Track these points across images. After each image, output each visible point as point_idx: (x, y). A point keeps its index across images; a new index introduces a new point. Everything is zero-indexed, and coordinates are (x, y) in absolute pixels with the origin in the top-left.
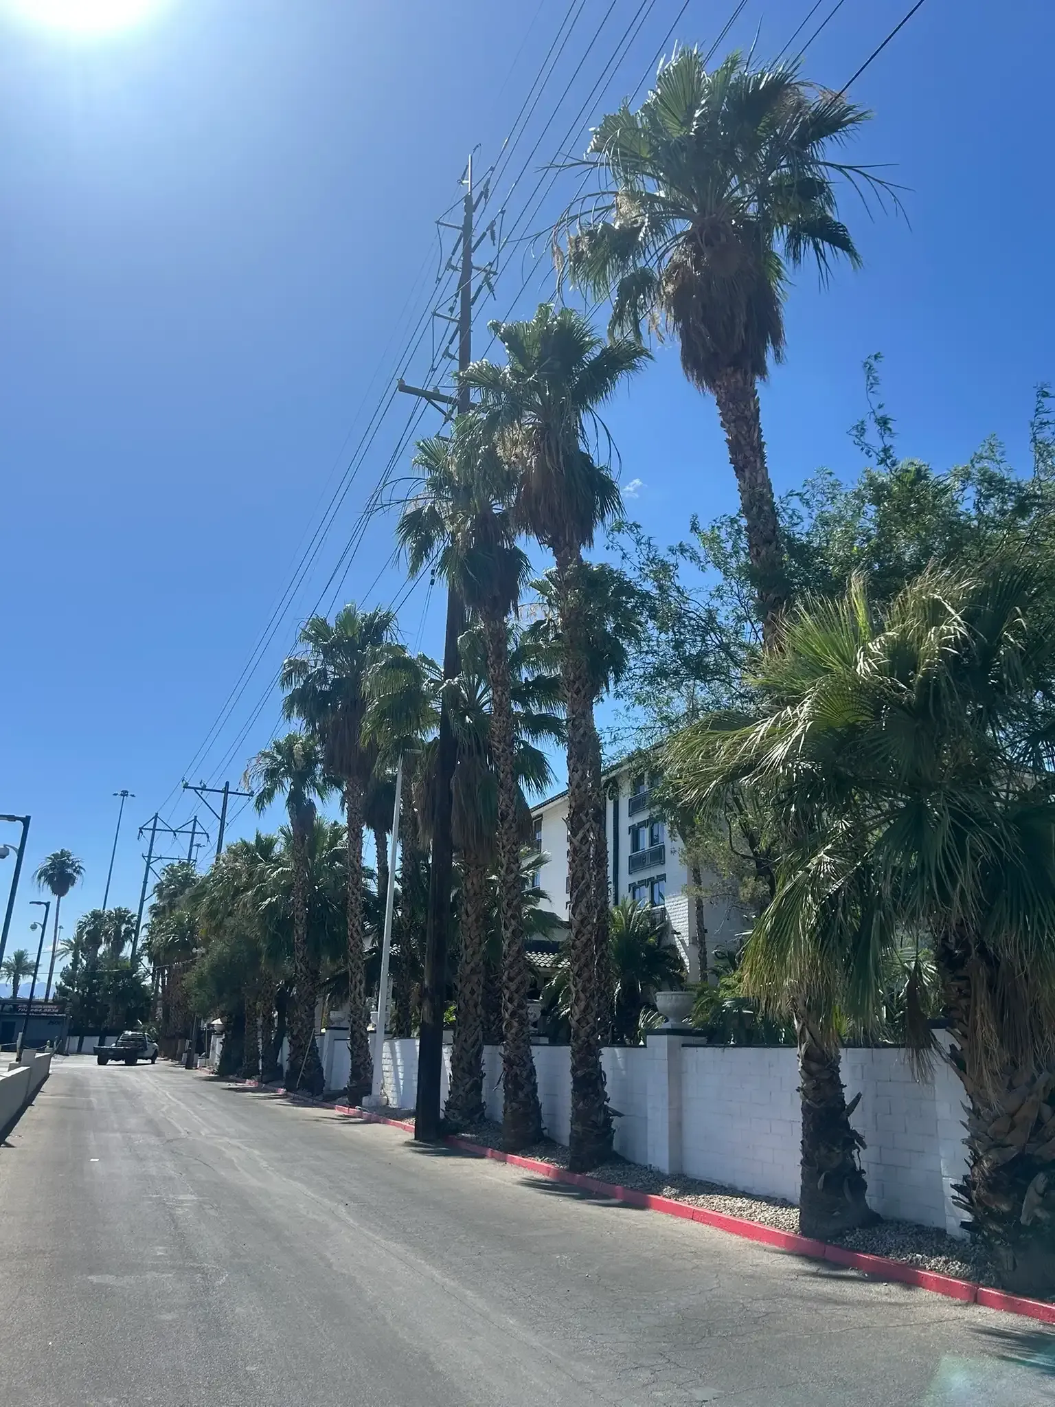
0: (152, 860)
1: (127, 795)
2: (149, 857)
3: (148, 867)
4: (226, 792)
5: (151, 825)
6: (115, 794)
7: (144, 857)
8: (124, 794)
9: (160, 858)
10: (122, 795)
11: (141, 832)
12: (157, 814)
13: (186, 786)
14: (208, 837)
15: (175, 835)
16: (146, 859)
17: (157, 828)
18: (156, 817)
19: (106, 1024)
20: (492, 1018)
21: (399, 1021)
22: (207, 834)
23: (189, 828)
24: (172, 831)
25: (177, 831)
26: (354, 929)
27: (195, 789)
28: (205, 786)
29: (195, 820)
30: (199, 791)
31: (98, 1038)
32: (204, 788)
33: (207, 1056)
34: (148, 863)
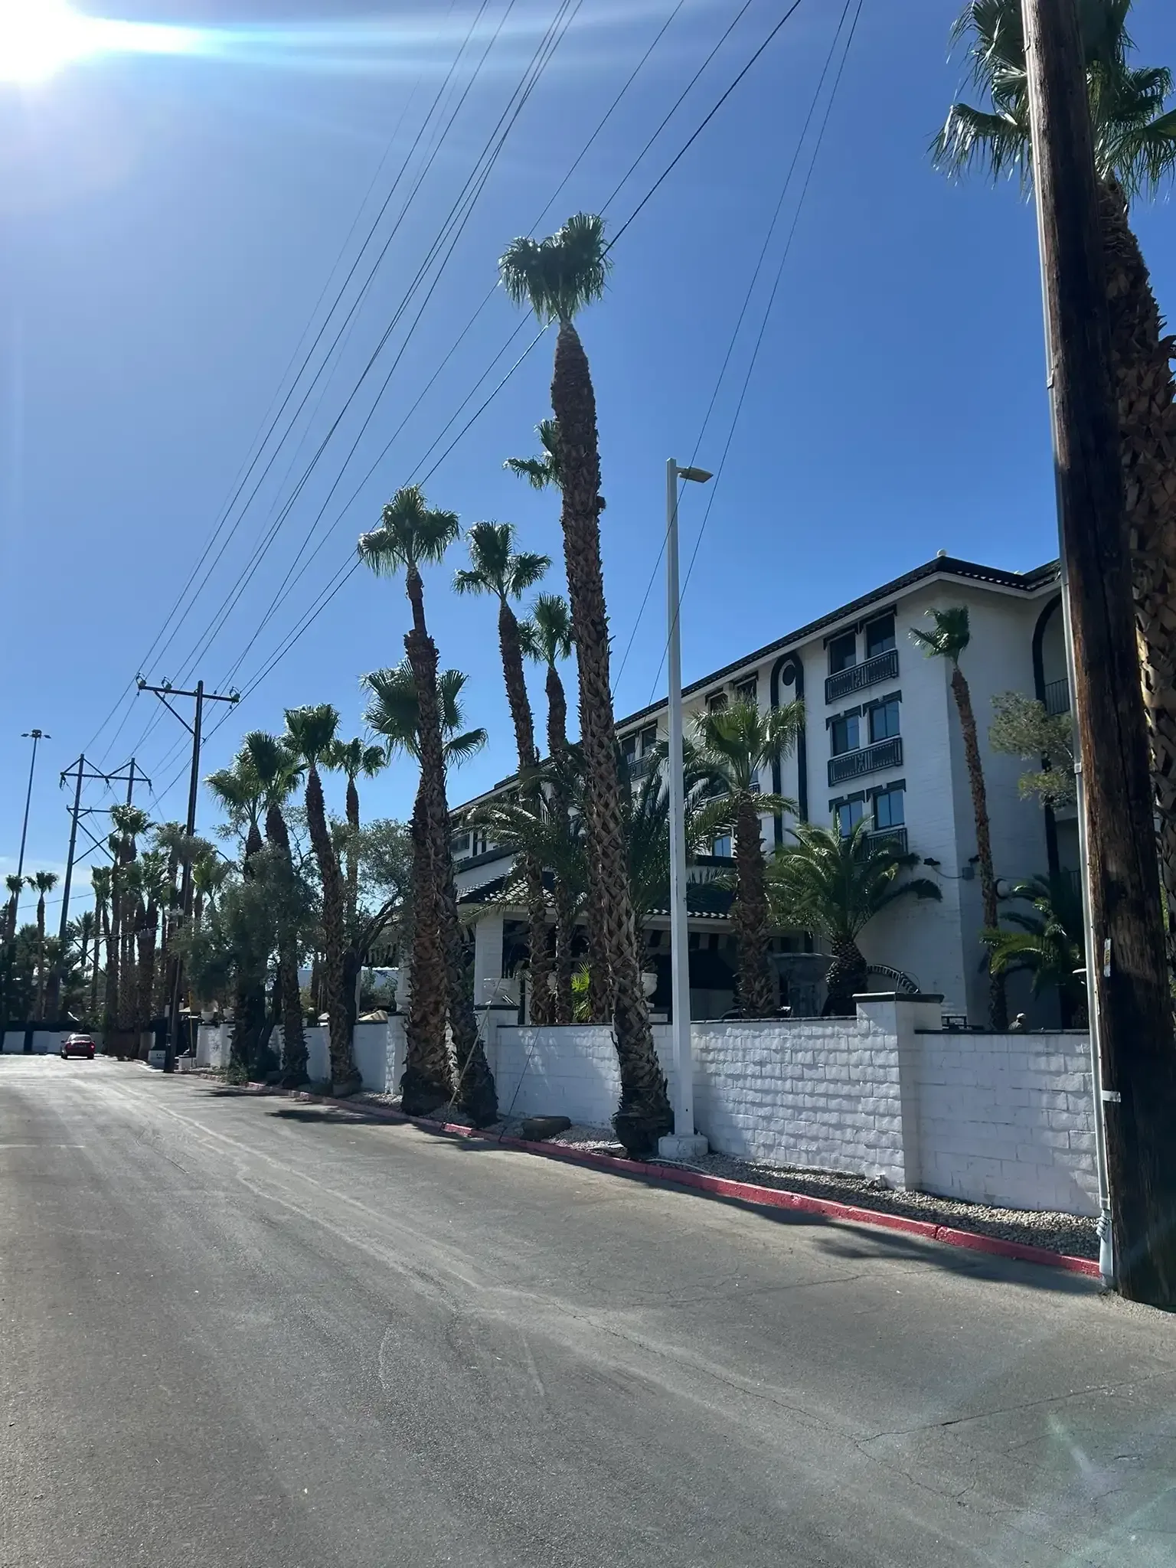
0: (80, 813)
1: (40, 736)
2: (76, 809)
3: (75, 822)
4: (199, 694)
5: (75, 770)
6: (25, 735)
7: (69, 810)
8: (37, 734)
9: (90, 811)
10: (33, 736)
11: (63, 778)
12: (82, 756)
13: (142, 686)
14: (150, 785)
15: (108, 782)
16: (73, 812)
17: (83, 773)
18: (82, 760)
19: (32, 1015)
20: (757, 986)
21: (595, 995)
22: (149, 781)
23: (126, 773)
24: (103, 776)
25: (110, 777)
26: (608, 814)
27: (156, 690)
28: (169, 686)
29: (133, 763)
30: (162, 694)
31: (24, 1033)
32: (168, 690)
33: (192, 1055)
34: (76, 817)
